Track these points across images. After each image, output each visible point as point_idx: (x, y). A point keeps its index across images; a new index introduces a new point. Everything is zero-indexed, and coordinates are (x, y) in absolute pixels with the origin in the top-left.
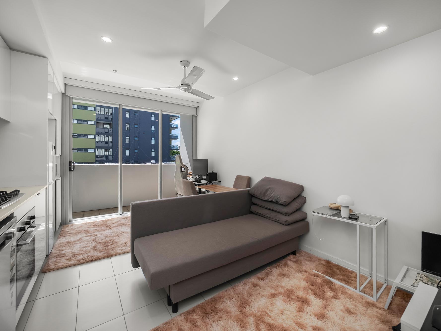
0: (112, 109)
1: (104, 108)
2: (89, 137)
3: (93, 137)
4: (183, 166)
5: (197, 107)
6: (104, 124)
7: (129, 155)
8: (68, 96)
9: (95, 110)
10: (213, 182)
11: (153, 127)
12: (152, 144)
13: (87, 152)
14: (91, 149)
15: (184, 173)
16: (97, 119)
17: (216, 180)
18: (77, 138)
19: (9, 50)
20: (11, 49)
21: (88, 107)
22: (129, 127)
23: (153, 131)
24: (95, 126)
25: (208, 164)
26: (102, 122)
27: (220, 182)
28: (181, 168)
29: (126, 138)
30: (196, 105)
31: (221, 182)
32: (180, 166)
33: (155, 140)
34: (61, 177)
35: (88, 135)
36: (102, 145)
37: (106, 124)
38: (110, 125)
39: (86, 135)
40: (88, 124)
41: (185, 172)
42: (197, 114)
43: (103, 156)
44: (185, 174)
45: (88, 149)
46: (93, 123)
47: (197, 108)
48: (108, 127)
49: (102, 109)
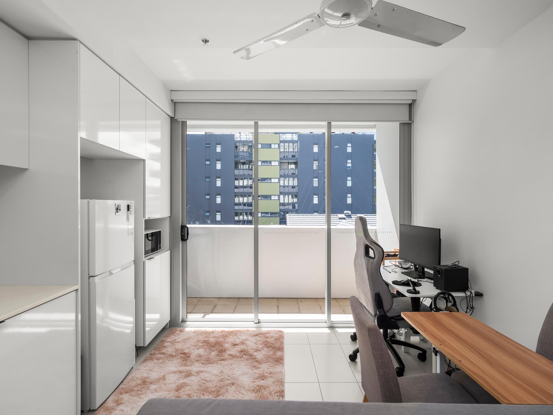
0: (297, 144)
1: (288, 144)
2: (273, 180)
3: (277, 180)
4: (371, 244)
5: (410, 102)
6: (289, 163)
7: (317, 203)
8: (178, 120)
9: (279, 147)
10: (455, 294)
11: (349, 161)
12: (348, 186)
13: (271, 200)
14: (275, 195)
15: (371, 260)
16: (281, 159)
17: (464, 287)
18: (261, 182)
19: (26, 40)
20: (28, 38)
21: (272, 145)
22: (317, 164)
23: (349, 167)
24: (279, 166)
25: (440, 240)
26: (287, 161)
27: (479, 295)
28: (367, 248)
29: (314, 179)
30: (407, 98)
31: (485, 296)
32: (363, 243)
33: (351, 180)
34: (170, 251)
35: (272, 179)
36: (286, 190)
37: (291, 163)
38: (296, 163)
39: (270, 179)
40: (271, 165)
41: (376, 259)
42: (410, 119)
43: (288, 204)
44: (375, 263)
45: (272, 196)
46: (277, 163)
47: (410, 106)
48: (293, 166)
49: (286, 144)
